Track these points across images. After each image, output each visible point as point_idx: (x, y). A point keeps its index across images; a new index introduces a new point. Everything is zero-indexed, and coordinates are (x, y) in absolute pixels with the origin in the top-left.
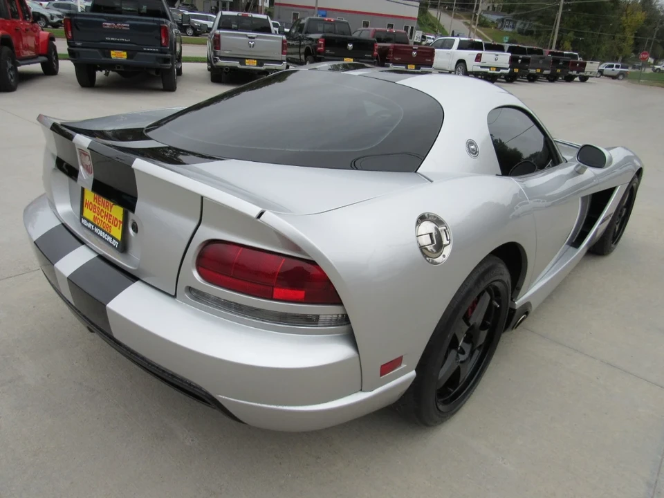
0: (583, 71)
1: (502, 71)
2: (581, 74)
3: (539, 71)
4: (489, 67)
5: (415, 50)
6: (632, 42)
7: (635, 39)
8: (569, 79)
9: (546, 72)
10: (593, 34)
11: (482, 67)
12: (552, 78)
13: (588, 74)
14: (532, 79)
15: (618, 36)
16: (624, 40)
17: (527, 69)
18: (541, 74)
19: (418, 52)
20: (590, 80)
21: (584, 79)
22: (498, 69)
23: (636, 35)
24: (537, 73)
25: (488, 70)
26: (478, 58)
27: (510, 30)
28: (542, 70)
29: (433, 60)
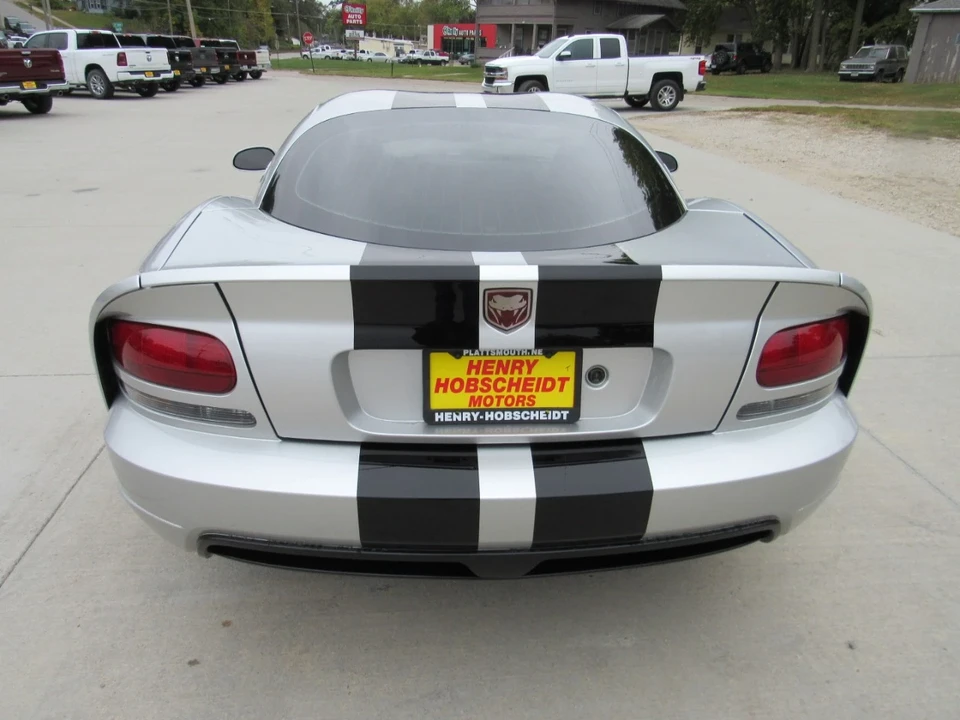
0: (255, 65)
1: (163, 76)
2: (253, 68)
3: (204, 70)
4: (143, 72)
5: (26, 56)
6: (271, 20)
7: (273, 15)
8: (240, 77)
9: (215, 71)
10: (221, 12)
11: (132, 73)
12: (222, 79)
13: (260, 68)
14: (198, 82)
15: (251, 12)
16: (261, 17)
17: (191, 69)
18: (208, 73)
19: (33, 60)
20: (264, 75)
21: (256, 75)
22: (157, 73)
23: (272, 10)
24: (203, 73)
25: (142, 77)
26: (121, 60)
27: (101, 11)
28: (208, 68)
29: (62, 69)
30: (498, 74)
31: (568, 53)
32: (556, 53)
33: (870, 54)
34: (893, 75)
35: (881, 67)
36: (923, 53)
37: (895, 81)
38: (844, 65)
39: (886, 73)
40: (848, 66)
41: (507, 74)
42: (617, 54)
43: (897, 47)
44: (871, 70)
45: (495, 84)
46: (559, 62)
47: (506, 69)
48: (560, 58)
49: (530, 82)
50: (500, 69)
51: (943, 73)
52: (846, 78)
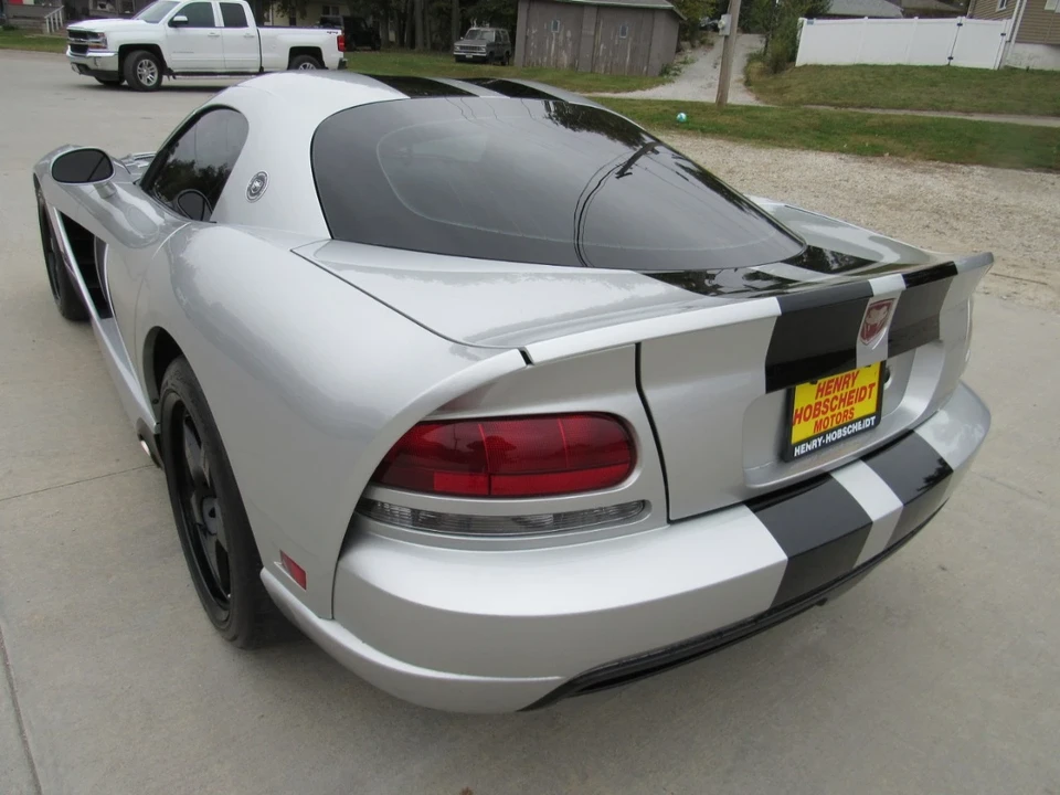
30: (90, 41)
31: (184, 18)
32: (167, 17)
33: (478, 36)
34: (501, 58)
35: (492, 49)
36: (527, 37)
37: (503, 64)
38: (457, 44)
39: (496, 55)
40: (462, 47)
41: (105, 41)
42: (243, 23)
43: (501, 30)
44: (483, 52)
45: (89, 54)
46: (172, 29)
47: (103, 34)
48: (173, 24)
49: (138, 53)
50: (95, 35)
51: (546, 58)
52: (461, 59)
